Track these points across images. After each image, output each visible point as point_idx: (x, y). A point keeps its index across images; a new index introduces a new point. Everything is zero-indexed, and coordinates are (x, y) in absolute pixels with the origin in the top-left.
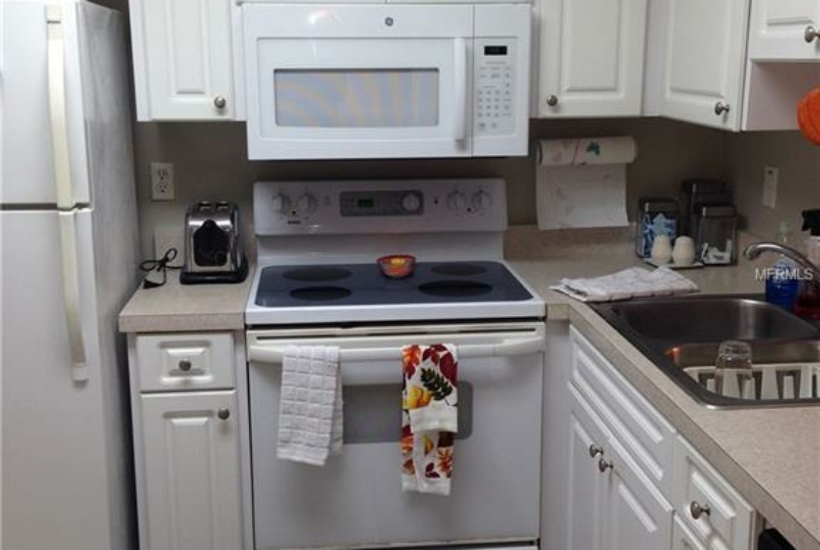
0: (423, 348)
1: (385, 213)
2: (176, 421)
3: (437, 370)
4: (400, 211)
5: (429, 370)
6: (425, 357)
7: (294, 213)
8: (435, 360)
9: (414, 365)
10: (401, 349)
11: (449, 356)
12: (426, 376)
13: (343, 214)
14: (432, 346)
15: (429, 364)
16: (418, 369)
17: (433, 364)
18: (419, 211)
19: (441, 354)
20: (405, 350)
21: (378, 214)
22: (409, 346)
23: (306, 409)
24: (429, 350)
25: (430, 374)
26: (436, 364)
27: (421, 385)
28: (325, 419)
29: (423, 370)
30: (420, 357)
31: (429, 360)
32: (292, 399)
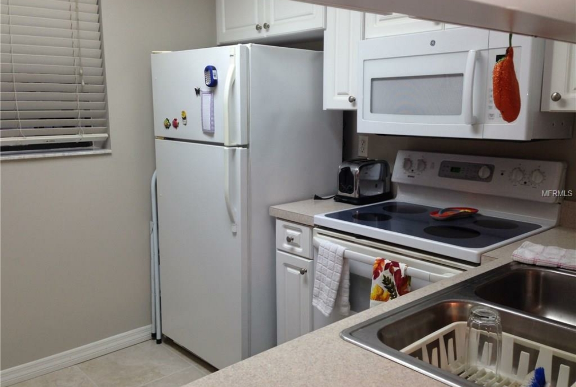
0: (387, 261)
1: (466, 178)
2: (289, 269)
3: (393, 279)
4: (476, 178)
5: (388, 277)
6: (386, 269)
7: (413, 171)
8: (391, 271)
9: (380, 271)
10: (376, 258)
11: (399, 271)
12: (386, 281)
13: (440, 175)
14: (392, 262)
15: (387, 273)
16: (381, 274)
17: (390, 274)
18: (489, 179)
19: (395, 269)
20: (376, 260)
21: (462, 178)
22: (381, 258)
23: (325, 280)
24: (389, 263)
25: (388, 281)
26: (392, 275)
27: (382, 286)
28: (332, 289)
29: (384, 276)
30: (383, 267)
31: (388, 270)
32: (321, 272)
